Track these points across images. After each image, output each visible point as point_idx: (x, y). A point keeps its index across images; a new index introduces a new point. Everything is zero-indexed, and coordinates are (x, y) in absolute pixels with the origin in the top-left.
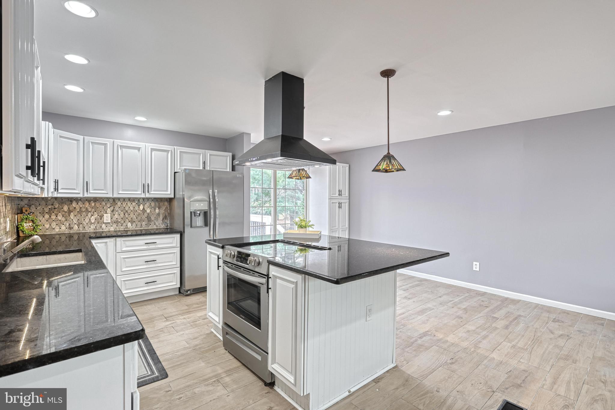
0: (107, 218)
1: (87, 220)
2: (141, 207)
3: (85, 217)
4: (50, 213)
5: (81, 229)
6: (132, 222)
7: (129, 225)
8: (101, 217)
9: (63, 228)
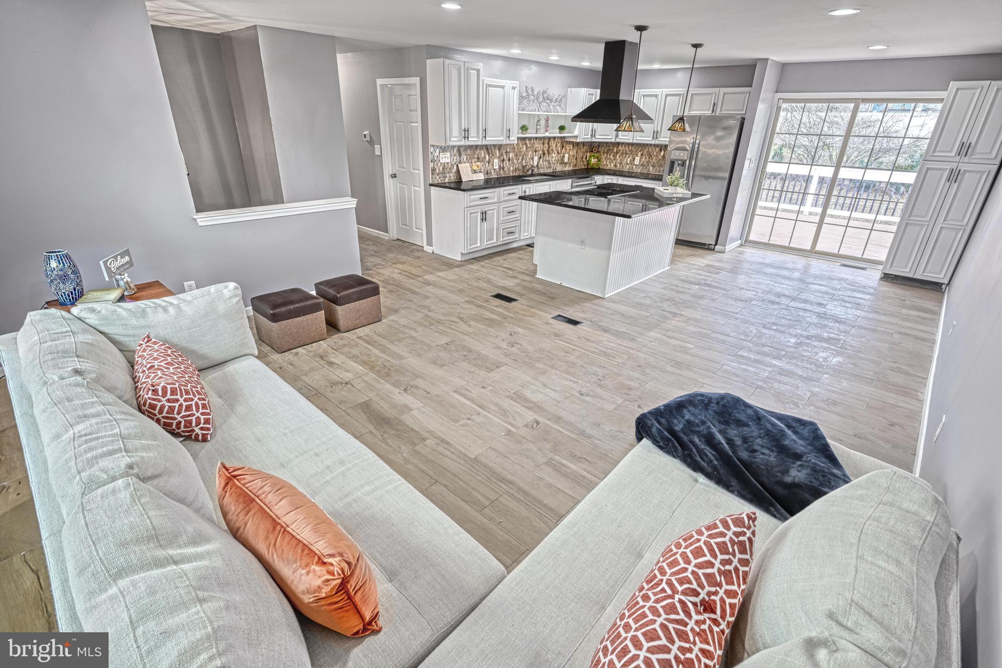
0: (637, 161)
1: (625, 161)
2: (662, 153)
3: (624, 158)
4: (607, 153)
5: (621, 167)
6: (653, 166)
7: (651, 168)
8: (634, 159)
9: (612, 165)
